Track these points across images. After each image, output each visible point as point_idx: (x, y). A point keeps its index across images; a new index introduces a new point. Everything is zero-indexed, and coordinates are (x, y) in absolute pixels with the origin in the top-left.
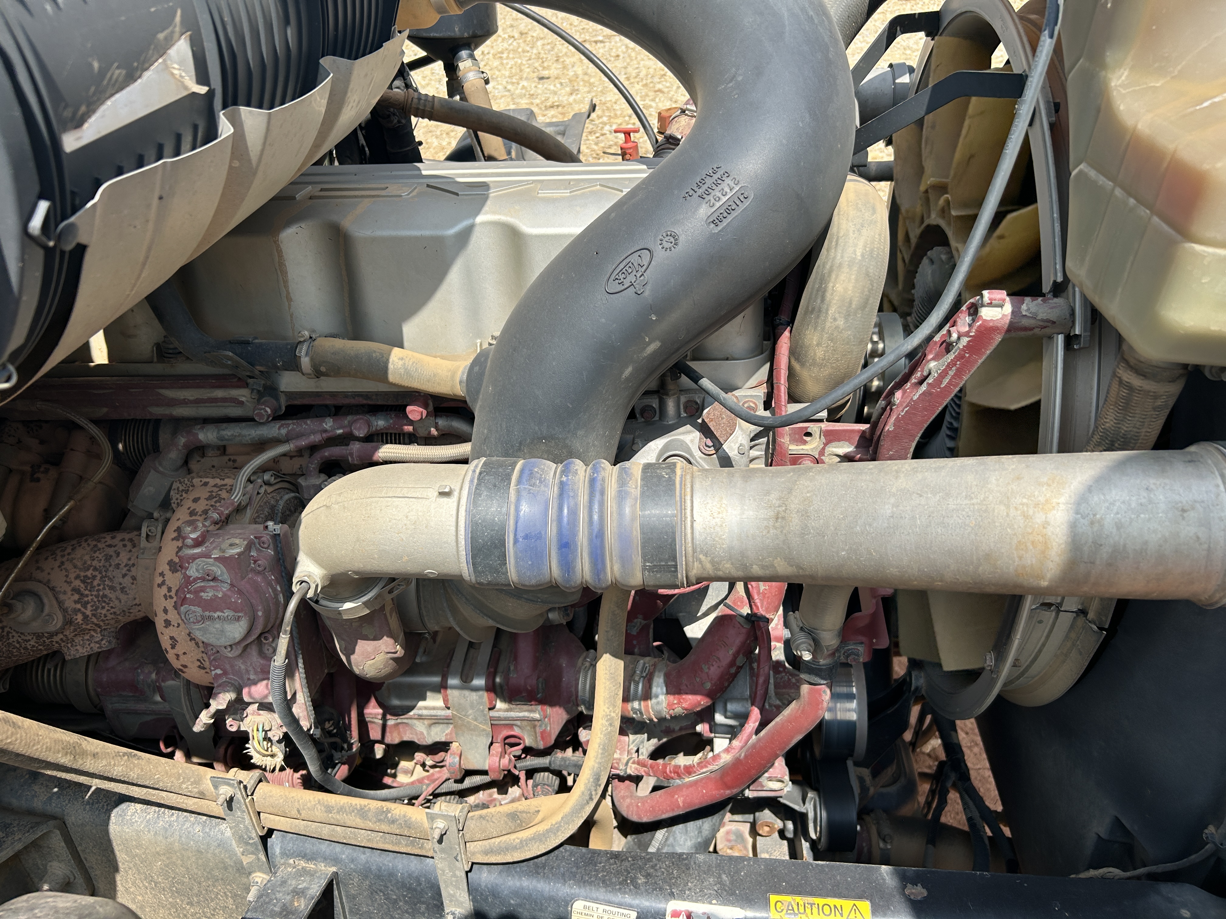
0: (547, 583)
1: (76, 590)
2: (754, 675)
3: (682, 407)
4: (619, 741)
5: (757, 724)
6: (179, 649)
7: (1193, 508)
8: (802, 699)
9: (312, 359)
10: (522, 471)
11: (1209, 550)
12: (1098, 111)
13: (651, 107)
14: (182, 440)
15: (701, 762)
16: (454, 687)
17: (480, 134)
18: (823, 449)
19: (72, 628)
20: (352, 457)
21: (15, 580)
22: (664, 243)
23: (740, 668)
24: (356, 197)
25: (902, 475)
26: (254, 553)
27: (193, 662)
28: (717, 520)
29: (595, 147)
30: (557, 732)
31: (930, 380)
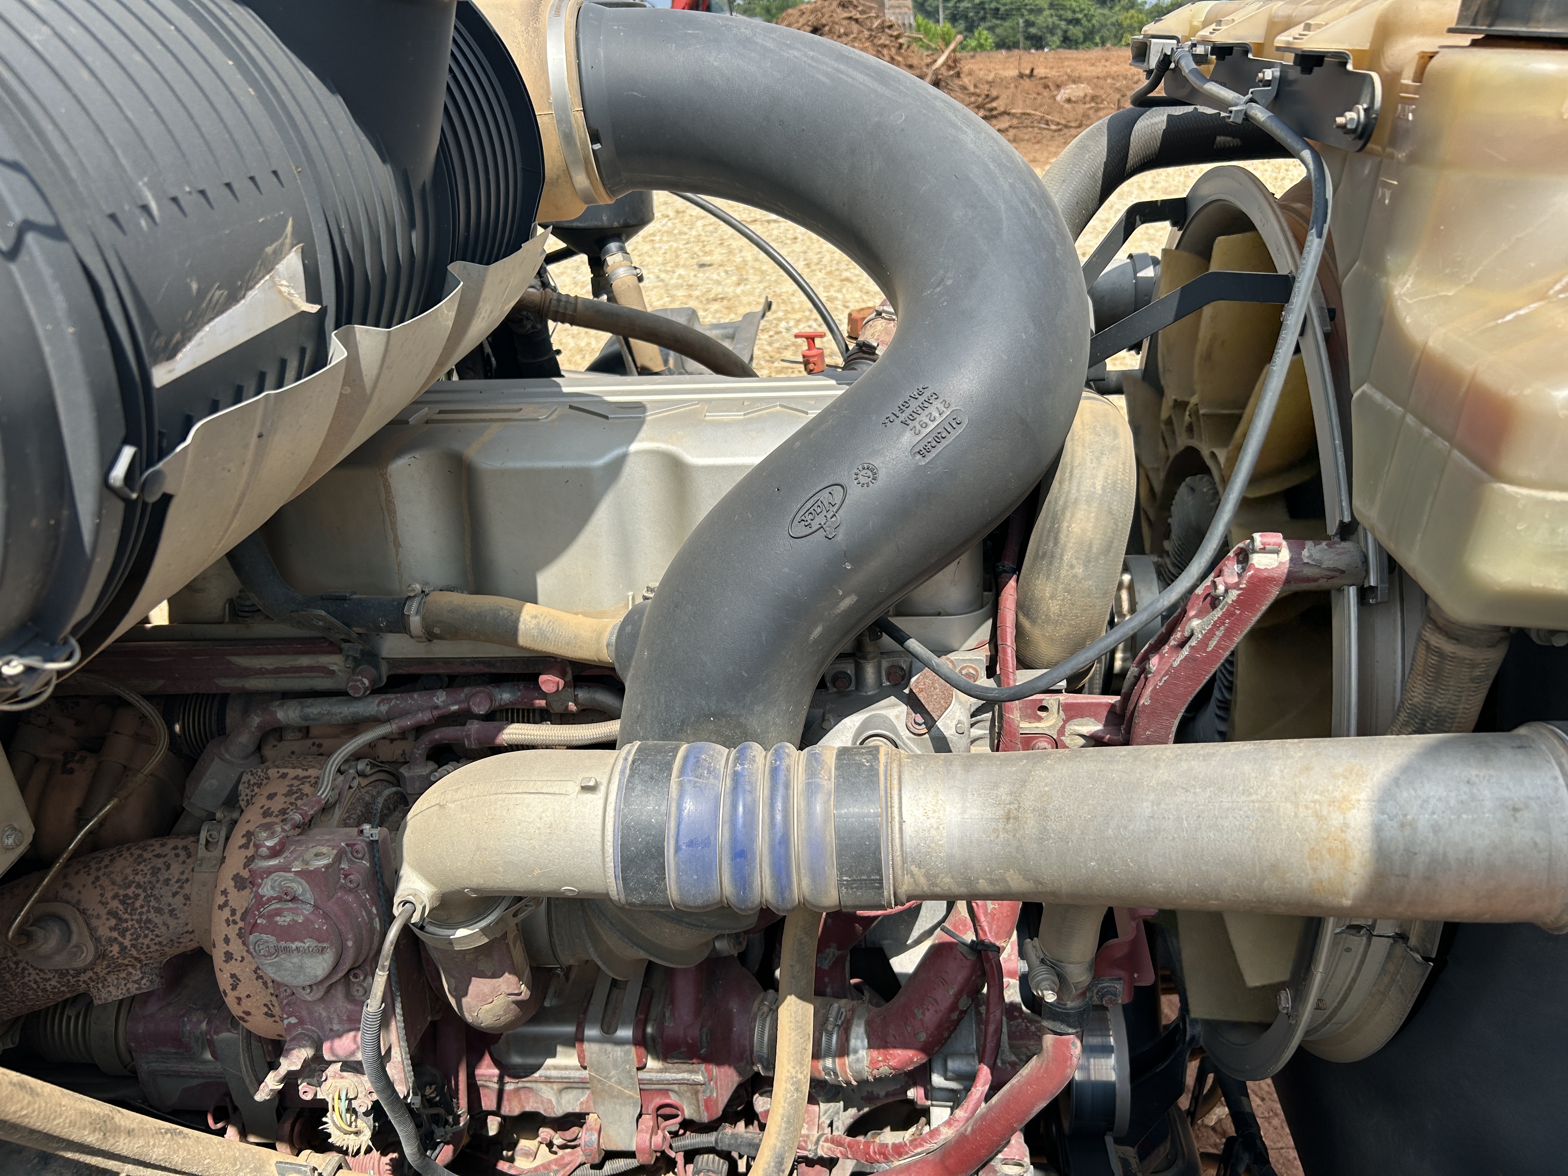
0: (717, 903)
1: (113, 914)
2: (981, 1022)
3: (884, 673)
4: (807, 1111)
5: (987, 1087)
6: (242, 991)
7: (1527, 806)
8: (1045, 1054)
9: (424, 619)
10: (686, 759)
11: (1550, 859)
12: (1381, 323)
13: (836, 299)
14: (256, 720)
15: (915, 1140)
16: (592, 1040)
17: (632, 340)
18: (1063, 727)
19: (105, 963)
20: (469, 740)
21: (39, 901)
22: (860, 477)
23: (963, 1013)
24: (482, 420)
25: (1162, 765)
26: (344, 865)
27: (258, 1008)
28: (932, 821)
29: (768, 348)
30: (726, 1100)
31: (1193, 642)
